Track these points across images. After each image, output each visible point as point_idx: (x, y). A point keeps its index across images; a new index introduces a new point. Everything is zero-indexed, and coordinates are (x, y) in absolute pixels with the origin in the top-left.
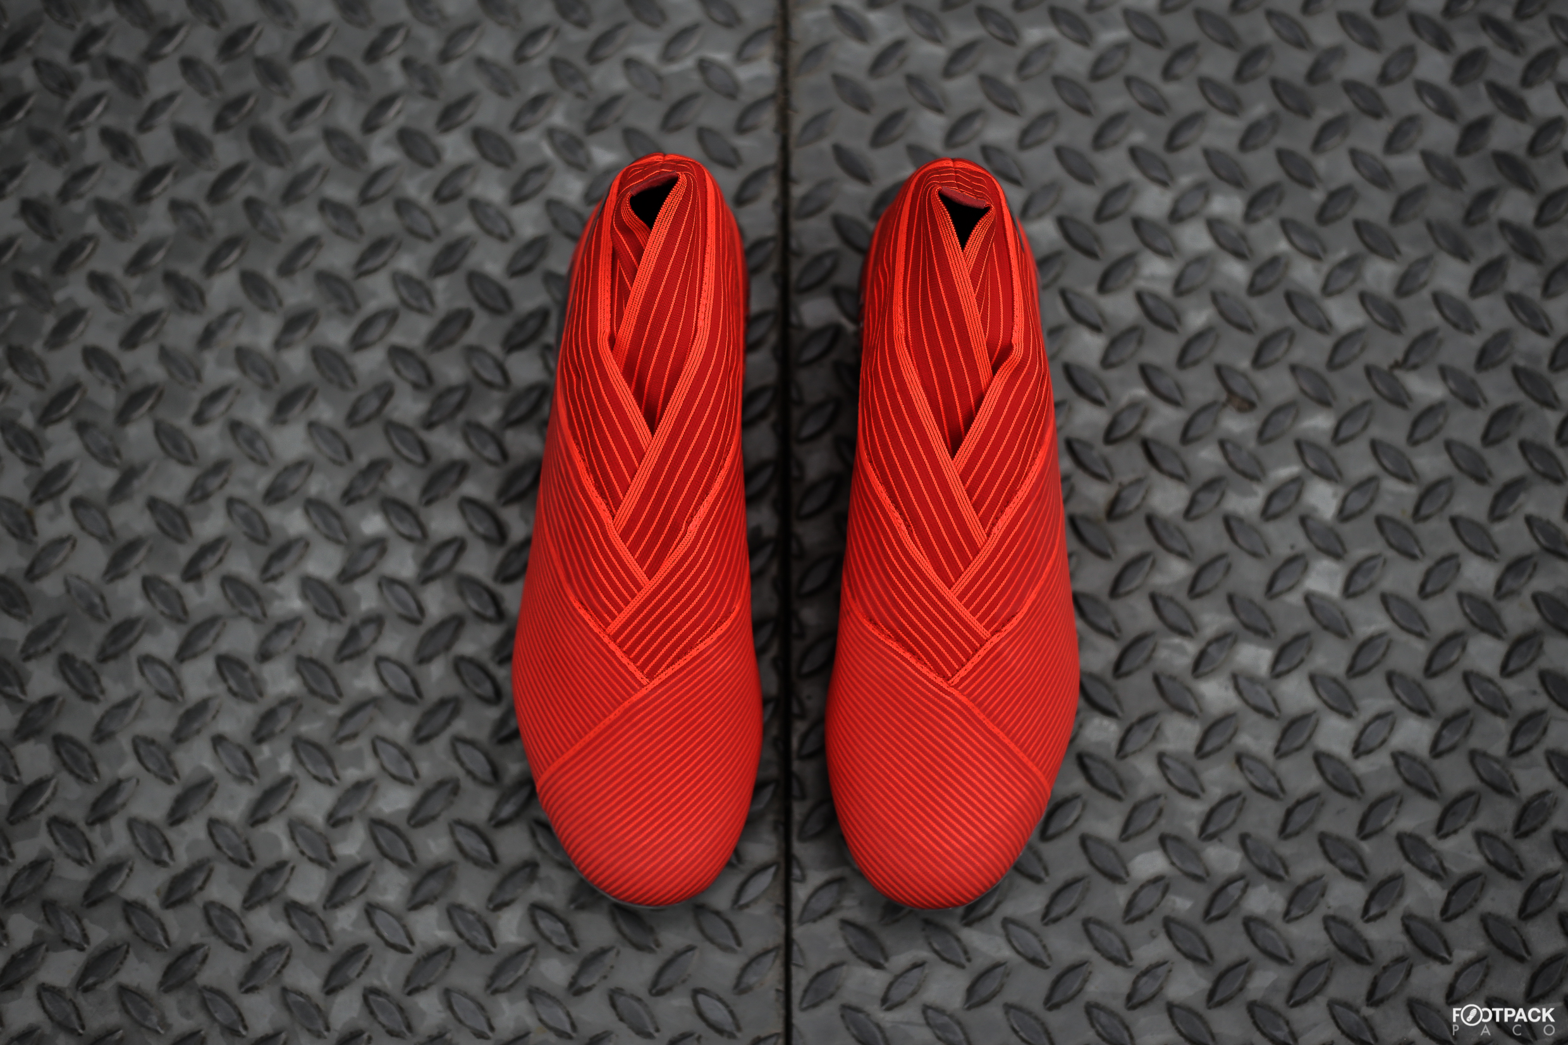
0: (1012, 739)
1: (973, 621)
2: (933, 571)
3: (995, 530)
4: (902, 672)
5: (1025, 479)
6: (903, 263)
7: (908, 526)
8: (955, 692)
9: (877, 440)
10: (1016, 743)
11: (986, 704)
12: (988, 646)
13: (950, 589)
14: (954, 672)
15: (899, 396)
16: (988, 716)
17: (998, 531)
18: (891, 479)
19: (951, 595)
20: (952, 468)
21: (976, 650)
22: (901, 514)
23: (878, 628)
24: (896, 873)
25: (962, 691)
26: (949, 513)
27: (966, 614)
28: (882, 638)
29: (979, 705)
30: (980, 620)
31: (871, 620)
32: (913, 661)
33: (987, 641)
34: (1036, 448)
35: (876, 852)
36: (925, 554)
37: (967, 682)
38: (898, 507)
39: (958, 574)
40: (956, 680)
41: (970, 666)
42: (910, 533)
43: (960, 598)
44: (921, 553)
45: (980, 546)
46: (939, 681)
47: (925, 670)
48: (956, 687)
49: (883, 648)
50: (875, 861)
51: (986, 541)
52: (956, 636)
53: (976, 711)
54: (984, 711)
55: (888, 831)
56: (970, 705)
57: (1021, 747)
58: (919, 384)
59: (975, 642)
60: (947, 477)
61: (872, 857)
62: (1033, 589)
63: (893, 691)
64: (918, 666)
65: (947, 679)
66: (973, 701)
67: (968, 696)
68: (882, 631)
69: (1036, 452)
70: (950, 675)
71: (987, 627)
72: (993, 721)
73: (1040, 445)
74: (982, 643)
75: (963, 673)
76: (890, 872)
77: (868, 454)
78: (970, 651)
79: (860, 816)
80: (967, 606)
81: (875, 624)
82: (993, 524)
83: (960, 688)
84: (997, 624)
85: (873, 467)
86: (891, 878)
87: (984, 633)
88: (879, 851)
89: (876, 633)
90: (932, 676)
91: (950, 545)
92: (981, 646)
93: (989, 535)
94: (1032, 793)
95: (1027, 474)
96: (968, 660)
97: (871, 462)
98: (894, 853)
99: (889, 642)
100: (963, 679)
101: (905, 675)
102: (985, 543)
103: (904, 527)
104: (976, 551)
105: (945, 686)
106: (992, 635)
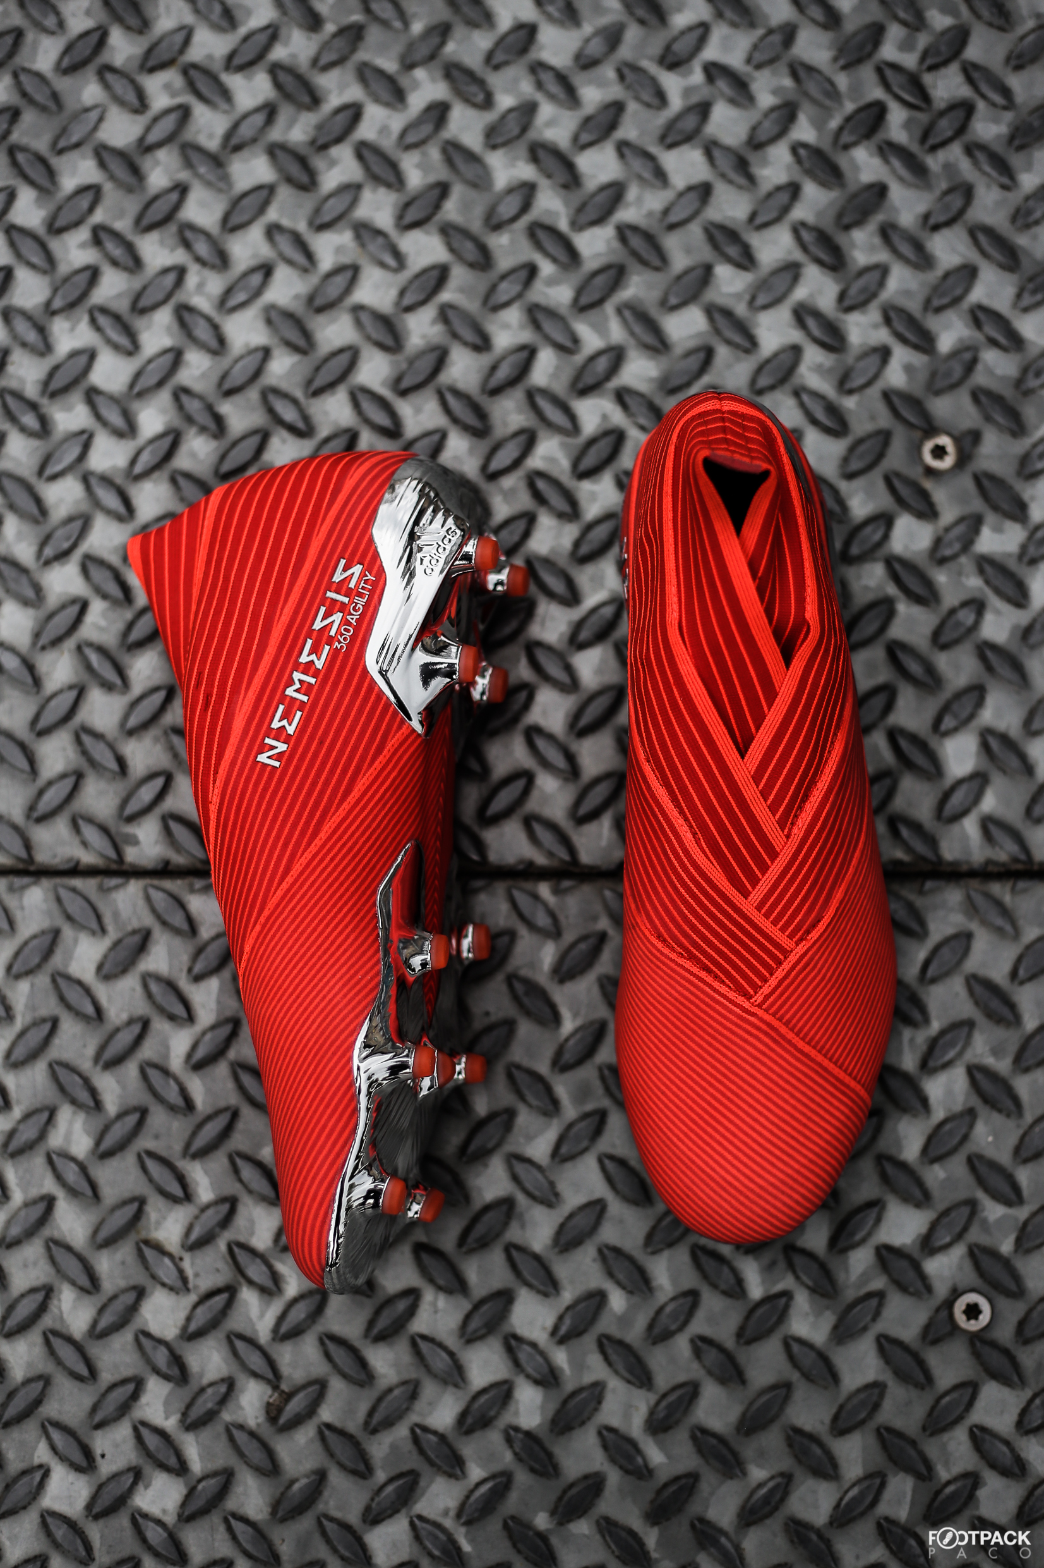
0: (825, 1056)
1: (774, 932)
2: (726, 881)
3: (795, 830)
4: (699, 993)
5: (824, 767)
6: (671, 532)
7: (694, 834)
8: (760, 1012)
9: (654, 737)
10: (830, 1060)
11: (794, 1021)
12: (793, 958)
13: (746, 899)
14: (757, 988)
15: (675, 690)
16: (797, 1034)
17: (798, 831)
18: (673, 782)
19: (748, 906)
20: (743, 769)
21: (779, 963)
22: (686, 819)
23: (667, 946)
24: (706, 1213)
25: (766, 1011)
26: (741, 816)
27: (766, 925)
28: (673, 956)
29: (787, 1024)
30: (783, 930)
31: (659, 937)
32: (709, 979)
33: (792, 951)
34: (835, 730)
35: (682, 1190)
36: (716, 864)
37: (771, 1000)
38: (682, 812)
39: (755, 881)
40: (759, 998)
41: (773, 982)
42: (698, 842)
43: (759, 908)
44: (712, 863)
45: (778, 850)
46: (740, 1000)
47: (723, 989)
48: (760, 1006)
49: (676, 967)
50: (682, 1199)
51: (786, 843)
52: (757, 949)
53: (783, 1030)
54: (792, 1030)
55: (694, 1167)
56: (776, 1023)
57: (835, 1063)
58: (697, 676)
59: (778, 954)
60: (736, 778)
61: (678, 1195)
62: (840, 887)
63: (690, 1014)
64: (716, 985)
65: (749, 997)
66: (780, 1019)
67: (774, 1015)
68: (673, 950)
69: (835, 734)
70: (752, 992)
71: (791, 937)
72: (803, 1039)
73: (838, 727)
74: (786, 953)
75: (766, 990)
76: (699, 1211)
77: (645, 751)
78: (773, 965)
79: (662, 1151)
80: (767, 915)
81: (664, 941)
82: (793, 824)
83: (764, 1007)
84: (801, 932)
85: (651, 767)
86: (701, 1217)
87: (787, 943)
88: (685, 1189)
89: (666, 951)
90: (731, 995)
91: (744, 851)
92: (786, 958)
93: (788, 837)
94: (851, 1110)
95: (826, 761)
96: (771, 975)
97: (648, 761)
98: (702, 1191)
99: (681, 961)
100: (767, 997)
101: (702, 996)
102: (783, 847)
103: (689, 835)
104: (774, 855)
105: (746, 1005)
106: (797, 945)
